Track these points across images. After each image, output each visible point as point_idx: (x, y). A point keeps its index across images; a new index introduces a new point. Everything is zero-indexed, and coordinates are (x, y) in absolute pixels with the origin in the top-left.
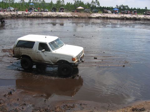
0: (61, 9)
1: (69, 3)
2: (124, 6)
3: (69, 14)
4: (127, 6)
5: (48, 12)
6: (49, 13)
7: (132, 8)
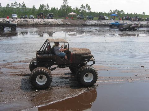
0: (50, 15)
1: (54, 8)
2: (119, 11)
3: (59, 21)
4: (123, 11)
5: (34, 18)
6: (36, 20)
7: (128, 13)
